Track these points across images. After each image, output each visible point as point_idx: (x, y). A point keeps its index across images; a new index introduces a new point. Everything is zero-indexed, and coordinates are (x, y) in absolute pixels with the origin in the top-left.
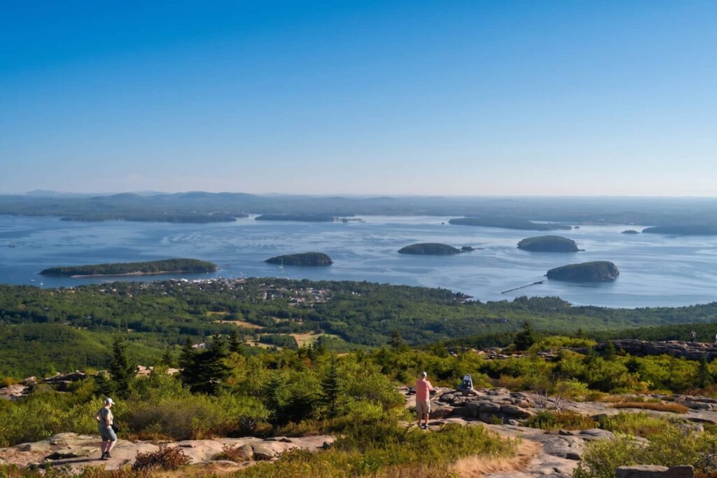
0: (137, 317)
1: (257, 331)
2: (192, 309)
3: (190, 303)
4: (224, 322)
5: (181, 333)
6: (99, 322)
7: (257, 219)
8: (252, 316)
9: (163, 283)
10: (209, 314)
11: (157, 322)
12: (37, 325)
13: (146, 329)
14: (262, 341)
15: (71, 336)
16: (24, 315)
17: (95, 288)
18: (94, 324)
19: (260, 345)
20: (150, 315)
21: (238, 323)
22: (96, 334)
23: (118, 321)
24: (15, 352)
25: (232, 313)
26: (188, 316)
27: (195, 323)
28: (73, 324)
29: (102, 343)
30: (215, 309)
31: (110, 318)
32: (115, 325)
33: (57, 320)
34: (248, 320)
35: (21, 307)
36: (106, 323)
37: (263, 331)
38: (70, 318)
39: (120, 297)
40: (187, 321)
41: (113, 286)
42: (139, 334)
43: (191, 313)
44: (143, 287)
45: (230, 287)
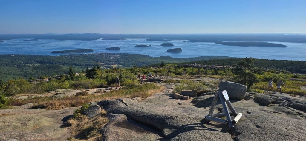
0: (75, 62)
1: (104, 65)
3: (88, 59)
4: (96, 63)
5: (86, 65)
6: (66, 64)
7: (102, 39)
9: (81, 54)
10: (92, 61)
11: (80, 63)
12: (51, 64)
13: (77, 65)
14: (105, 67)
15: (60, 67)
16: (47, 62)
17: (64, 56)
18: (65, 64)
20: (78, 62)
21: (99, 63)
22: (66, 66)
23: (71, 63)
24: (46, 71)
25: (98, 61)
26: (87, 62)
27: (89, 63)
28: (60, 64)
29: (67, 68)
30: (94, 60)
32: (70, 64)
33: (56, 63)
34: (101, 62)
35: (47, 61)
36: (68, 64)
37: (105, 65)
38: (59, 63)
39: (70, 58)
40: (87, 63)
41: (69, 55)
43: (88, 61)
44: (76, 55)
45: (97, 55)
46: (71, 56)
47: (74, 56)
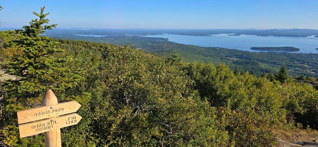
0: (275, 61)
1: (311, 68)
2: (291, 60)
3: (291, 59)
4: (300, 65)
5: (287, 66)
6: (264, 61)
7: (314, 37)
8: (310, 64)
9: (283, 53)
10: (296, 62)
11: (280, 63)
12: (249, 60)
13: (277, 64)
14: (313, 71)
15: (258, 64)
16: (246, 58)
17: (264, 53)
18: (263, 61)
19: (312, 72)
20: (279, 61)
21: (305, 65)
22: (264, 64)
23: (270, 61)
24: (243, 66)
25: (303, 62)
26: (289, 62)
27: (291, 64)
28: (257, 61)
29: (265, 66)
30: (298, 61)
31: (267, 60)
32: (269, 62)
33: (254, 60)
34: (308, 65)
35: (245, 56)
36: (266, 62)
37: (314, 68)
38: (257, 59)
39: (270, 55)
40: (289, 63)
41: (269, 52)
42: (275, 65)
43: (290, 61)
44: (277, 53)
45: (303, 55)
46: (271, 53)
47: (274, 54)
